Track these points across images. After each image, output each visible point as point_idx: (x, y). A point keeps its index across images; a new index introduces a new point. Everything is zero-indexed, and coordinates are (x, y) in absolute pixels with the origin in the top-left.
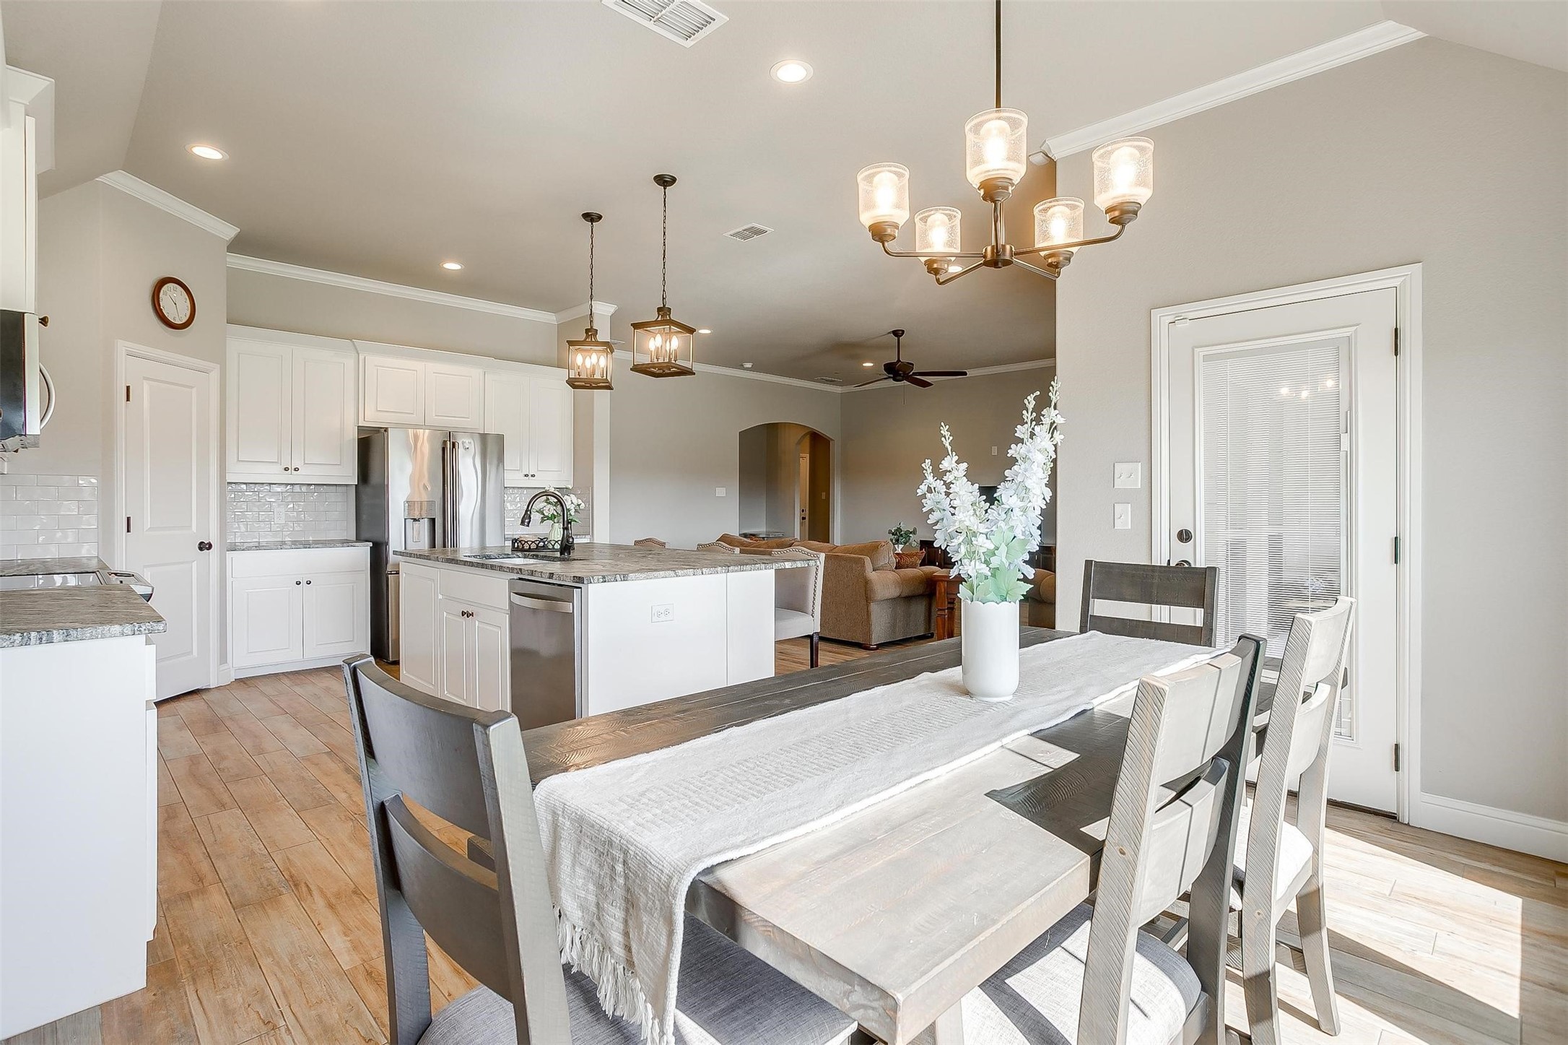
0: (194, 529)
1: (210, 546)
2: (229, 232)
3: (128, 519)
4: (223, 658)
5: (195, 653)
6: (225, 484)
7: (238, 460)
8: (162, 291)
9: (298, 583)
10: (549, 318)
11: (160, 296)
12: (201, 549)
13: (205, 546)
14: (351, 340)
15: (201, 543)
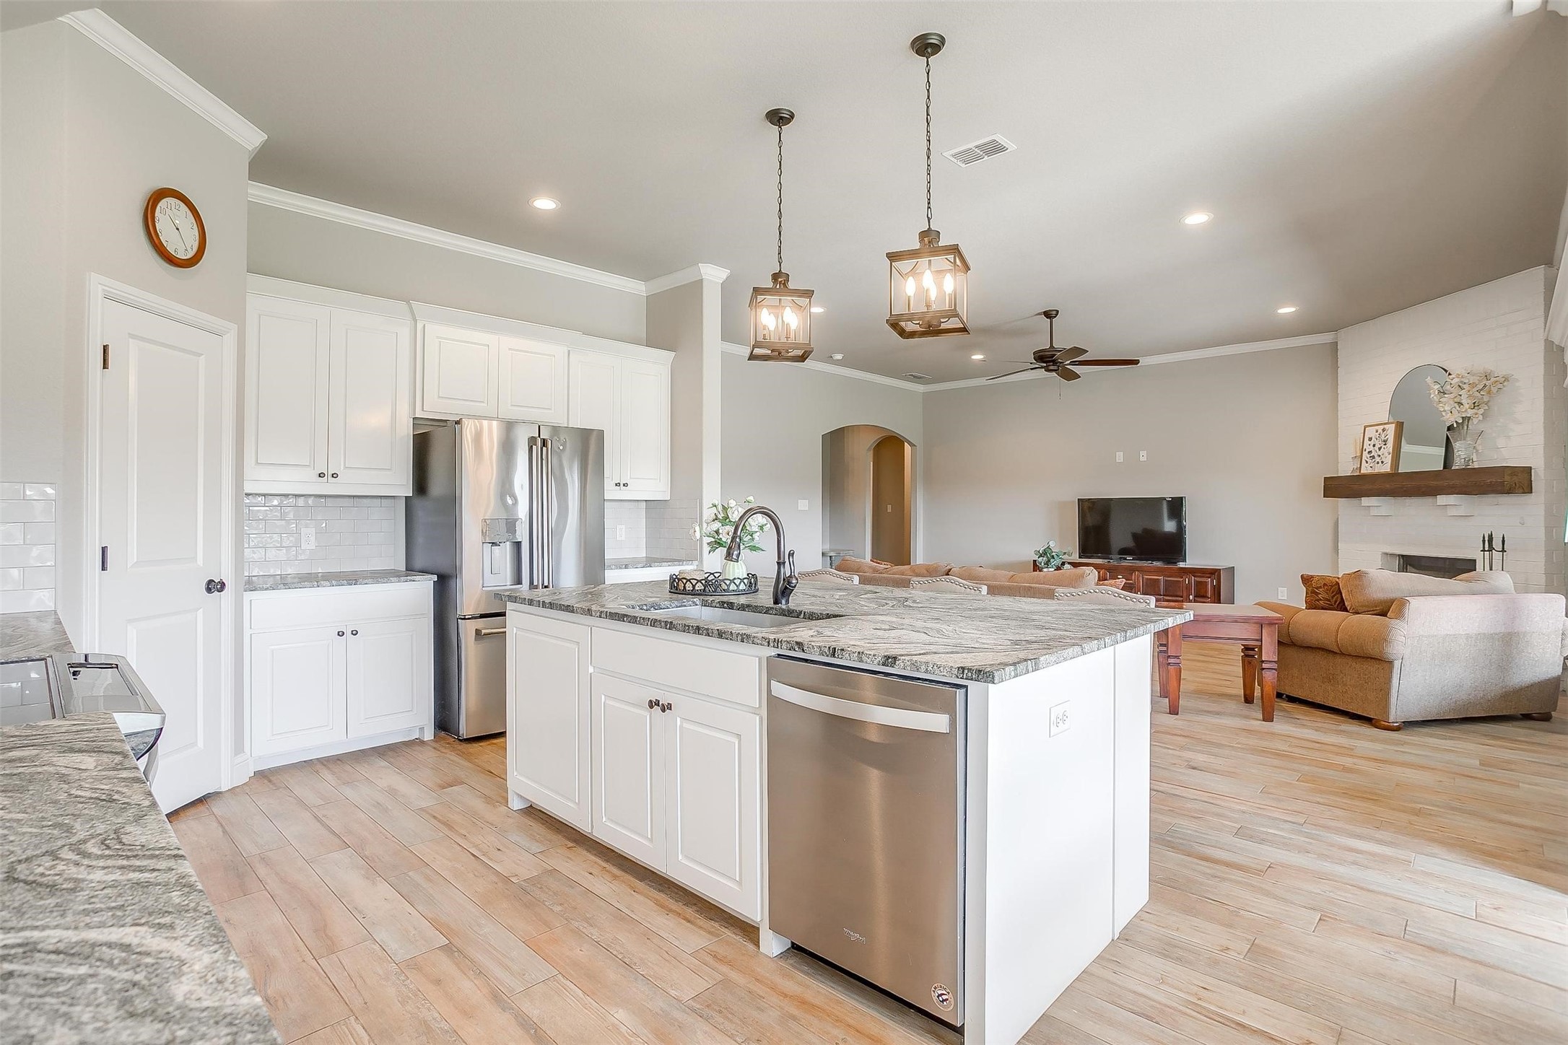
0: (200, 562)
1: (222, 586)
2: (251, 137)
3: (104, 550)
4: (239, 748)
5: (200, 744)
6: (241, 495)
7: (257, 463)
8: (158, 208)
9: (341, 634)
10: (637, 287)
11: (156, 215)
12: (209, 590)
13: (214, 586)
14: (408, 302)
15: (211, 581)
